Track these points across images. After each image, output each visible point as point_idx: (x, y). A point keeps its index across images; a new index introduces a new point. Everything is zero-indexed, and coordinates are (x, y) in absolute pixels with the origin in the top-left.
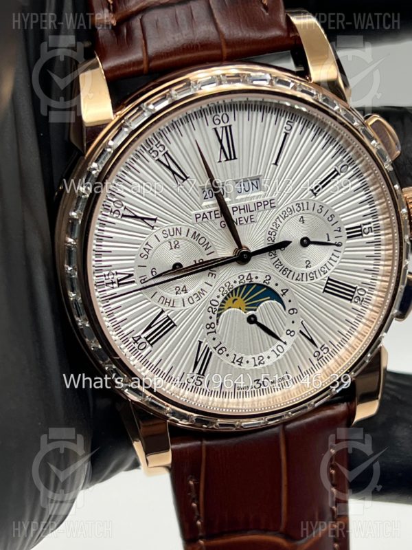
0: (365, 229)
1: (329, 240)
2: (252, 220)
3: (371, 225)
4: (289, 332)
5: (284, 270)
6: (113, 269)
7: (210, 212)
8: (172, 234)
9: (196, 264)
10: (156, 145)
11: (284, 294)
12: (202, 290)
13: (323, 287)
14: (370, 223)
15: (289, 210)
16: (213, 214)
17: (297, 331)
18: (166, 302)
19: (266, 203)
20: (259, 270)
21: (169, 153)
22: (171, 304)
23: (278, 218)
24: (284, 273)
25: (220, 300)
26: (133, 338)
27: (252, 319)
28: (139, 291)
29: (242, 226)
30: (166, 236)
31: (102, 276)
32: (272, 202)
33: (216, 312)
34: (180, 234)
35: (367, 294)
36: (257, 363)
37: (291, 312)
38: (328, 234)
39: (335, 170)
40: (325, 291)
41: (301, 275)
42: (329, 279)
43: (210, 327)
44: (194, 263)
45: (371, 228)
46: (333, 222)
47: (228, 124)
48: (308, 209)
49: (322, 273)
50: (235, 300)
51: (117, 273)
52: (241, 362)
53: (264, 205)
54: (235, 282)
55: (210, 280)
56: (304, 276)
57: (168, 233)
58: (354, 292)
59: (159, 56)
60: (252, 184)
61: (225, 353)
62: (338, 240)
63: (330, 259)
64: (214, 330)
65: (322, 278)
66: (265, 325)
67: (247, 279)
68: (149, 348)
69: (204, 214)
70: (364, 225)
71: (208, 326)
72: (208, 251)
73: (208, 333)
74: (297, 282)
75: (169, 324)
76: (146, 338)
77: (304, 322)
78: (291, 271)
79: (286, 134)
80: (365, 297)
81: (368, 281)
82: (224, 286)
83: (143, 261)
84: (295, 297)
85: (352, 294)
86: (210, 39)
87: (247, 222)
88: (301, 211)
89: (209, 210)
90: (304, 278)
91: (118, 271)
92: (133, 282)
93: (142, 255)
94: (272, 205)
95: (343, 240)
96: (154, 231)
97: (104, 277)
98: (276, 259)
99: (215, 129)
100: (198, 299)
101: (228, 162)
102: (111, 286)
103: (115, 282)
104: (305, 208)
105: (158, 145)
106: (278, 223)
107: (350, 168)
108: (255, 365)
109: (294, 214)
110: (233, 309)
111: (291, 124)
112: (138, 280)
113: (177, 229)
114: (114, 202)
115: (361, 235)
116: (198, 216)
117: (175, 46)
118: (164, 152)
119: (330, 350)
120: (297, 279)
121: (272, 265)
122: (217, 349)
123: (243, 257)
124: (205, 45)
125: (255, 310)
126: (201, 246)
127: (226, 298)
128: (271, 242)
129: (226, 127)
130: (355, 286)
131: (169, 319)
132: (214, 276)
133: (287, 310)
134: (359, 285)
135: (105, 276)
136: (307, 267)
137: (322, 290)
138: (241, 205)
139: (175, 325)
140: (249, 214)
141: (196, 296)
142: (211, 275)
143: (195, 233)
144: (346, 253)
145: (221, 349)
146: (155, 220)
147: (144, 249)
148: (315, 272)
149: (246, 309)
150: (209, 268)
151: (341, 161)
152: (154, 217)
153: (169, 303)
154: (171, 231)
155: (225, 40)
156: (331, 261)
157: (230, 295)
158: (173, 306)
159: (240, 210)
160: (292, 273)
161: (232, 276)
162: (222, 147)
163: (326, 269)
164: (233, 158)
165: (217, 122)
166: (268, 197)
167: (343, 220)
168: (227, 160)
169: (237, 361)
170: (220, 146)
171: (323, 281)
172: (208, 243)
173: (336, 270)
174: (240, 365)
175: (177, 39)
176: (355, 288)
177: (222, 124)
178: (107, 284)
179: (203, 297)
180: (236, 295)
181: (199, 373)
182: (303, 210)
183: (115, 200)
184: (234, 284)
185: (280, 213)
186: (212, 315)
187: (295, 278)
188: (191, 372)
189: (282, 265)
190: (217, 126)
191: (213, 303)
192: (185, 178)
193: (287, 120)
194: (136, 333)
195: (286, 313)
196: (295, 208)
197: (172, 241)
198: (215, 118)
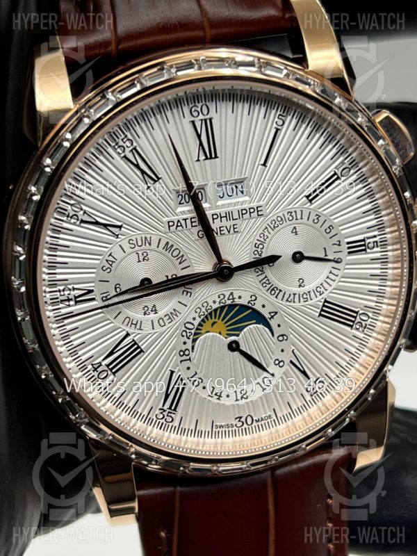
0: (369, 243)
1: (326, 255)
2: (236, 230)
3: (377, 239)
4: (277, 362)
5: (273, 289)
6: (70, 284)
7: (185, 220)
8: (140, 244)
9: (168, 280)
10: (122, 140)
11: (272, 317)
12: (174, 310)
13: (319, 311)
14: (375, 236)
15: (279, 219)
16: (188, 221)
17: (287, 361)
18: (132, 324)
19: (252, 210)
20: (243, 289)
21: (138, 149)
22: (138, 326)
23: (266, 228)
24: (273, 292)
25: (196, 323)
26: (92, 365)
27: (234, 345)
28: (100, 311)
29: (224, 237)
30: (133, 246)
31: (56, 291)
32: (259, 209)
33: (191, 337)
34: (150, 244)
35: (370, 320)
36: (239, 398)
37: (281, 338)
38: (325, 249)
39: (335, 174)
40: (320, 315)
41: (292, 296)
42: (326, 301)
43: (184, 354)
44: (166, 279)
45: (376, 242)
46: (331, 234)
47: (208, 117)
48: (302, 218)
49: (318, 294)
50: (214, 323)
51: (74, 289)
52: (220, 396)
53: (250, 213)
54: (214, 302)
55: (184, 299)
56: (297, 296)
57: (135, 242)
58: (355, 317)
59: (130, 36)
60: (236, 187)
61: (201, 385)
62: (337, 256)
63: (328, 277)
64: (188, 358)
65: (318, 299)
66: (249, 353)
67: (228, 299)
69: (179, 221)
70: (368, 238)
71: (182, 353)
72: (183, 266)
73: (181, 361)
74: (288, 303)
75: (135, 350)
76: (108, 366)
77: (296, 351)
78: (280, 291)
79: (277, 130)
80: (368, 323)
81: (373, 304)
82: (201, 306)
83: (105, 276)
84: (285, 321)
85: (353, 319)
87: (229, 232)
88: (294, 220)
89: (185, 216)
90: (297, 300)
91: (76, 286)
92: (93, 299)
93: (104, 269)
94: (260, 213)
95: (344, 255)
96: (118, 240)
97: (58, 293)
98: (263, 276)
99: (193, 122)
100: (170, 320)
101: (207, 161)
102: (67, 303)
103: (71, 300)
104: (299, 217)
105: (124, 140)
106: (266, 234)
107: (352, 172)
108: (237, 400)
109: (285, 224)
110: (211, 334)
112: (98, 298)
113: (146, 238)
114: (72, 205)
115: (365, 250)
116: (171, 224)
117: (149, 25)
118: (131, 148)
120: (287, 300)
121: (258, 283)
122: (192, 380)
123: (223, 273)
124: (184, 25)
125: (238, 335)
126: (174, 259)
127: (203, 321)
128: (257, 256)
129: (206, 120)
130: (357, 310)
131: (135, 343)
132: (189, 294)
133: (276, 336)
134: (362, 309)
135: (60, 291)
136: (300, 286)
137: (318, 314)
138: (223, 211)
139: (142, 351)
140: (233, 222)
141: (167, 317)
142: (185, 293)
143: (168, 243)
144: (346, 271)
145: (196, 380)
146: (120, 227)
147: (107, 261)
148: (309, 292)
149: (227, 334)
150: (184, 285)
151: (342, 163)
152: (119, 224)
153: (136, 325)
154: (139, 240)
155: (209, 19)
156: (328, 280)
157: (209, 317)
158: (140, 329)
159: (221, 218)
160: (282, 294)
161: (210, 295)
162: (201, 144)
163: (322, 290)
164: (213, 156)
165: (195, 114)
166: (255, 204)
167: (343, 232)
168: (207, 158)
169: (216, 395)
170: (198, 142)
171: (318, 303)
172: (183, 256)
173: (334, 291)
174: (219, 399)
175: (152, 17)
176: (357, 313)
177: (201, 117)
178: (62, 301)
179: (177, 319)
180: (215, 318)
181: (170, 408)
182: (297, 219)
183: (72, 202)
184: (212, 304)
185: (269, 222)
186: (187, 340)
187: (285, 299)
188: (160, 406)
189: (270, 283)
190: (195, 119)
191: (188, 326)
192: (157, 179)
193: (279, 113)
194: (96, 359)
195: (275, 339)
196: (287, 216)
197: (140, 253)
198: (193, 109)
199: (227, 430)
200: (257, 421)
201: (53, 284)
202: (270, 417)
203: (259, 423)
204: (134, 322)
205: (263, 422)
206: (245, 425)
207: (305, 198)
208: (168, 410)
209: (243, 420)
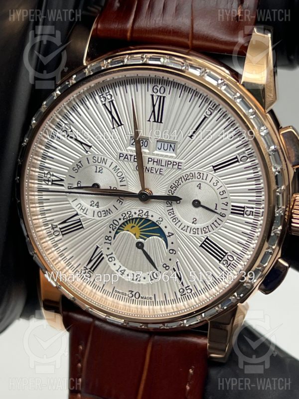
0: (247, 211)
1: (216, 209)
2: (161, 173)
3: (253, 210)
4: (165, 266)
5: (174, 219)
6: (52, 172)
7: (131, 156)
8: (99, 161)
9: (110, 189)
10: (106, 93)
11: (169, 236)
12: (109, 209)
13: (201, 243)
14: (253, 208)
15: (191, 175)
16: (133, 157)
17: (171, 268)
18: (82, 209)
19: (175, 164)
20: (156, 212)
21: (114, 102)
22: (85, 212)
23: (181, 178)
24: (174, 220)
25: (121, 222)
26: (52, 225)
27: (140, 245)
28: (64, 194)
29: (152, 174)
30: (95, 161)
31: (43, 173)
32: (180, 164)
33: (115, 230)
34: (105, 164)
35: (234, 261)
36: (135, 279)
37: (171, 251)
38: (216, 204)
39: (236, 158)
40: (201, 246)
41: (186, 227)
42: (207, 238)
43: (108, 239)
44: (109, 188)
45: (253, 212)
46: (223, 197)
47: (164, 95)
48: (206, 179)
49: (203, 232)
50: (134, 226)
51: (53, 175)
52: (123, 273)
53: (173, 165)
54: (135, 213)
55: (118, 205)
56: (189, 229)
57: (96, 159)
58: (224, 256)
60: (171, 146)
61: (113, 262)
62: (224, 212)
63: (213, 224)
64: (110, 242)
65: (203, 235)
66: (149, 254)
67: (145, 215)
68: (60, 237)
69: (126, 155)
70: (248, 207)
71: (107, 238)
72: (122, 183)
73: (105, 243)
74: (182, 231)
75: (78, 226)
76: (61, 229)
77: (179, 263)
78: (179, 221)
79: (205, 117)
80: (232, 262)
81: (239, 252)
82: (126, 213)
83: (73, 174)
84: (177, 242)
85: (222, 257)
86: (181, 29)
87: (156, 172)
88: (201, 179)
89: (131, 153)
91: (55, 174)
92: (62, 185)
93: (74, 169)
94: (179, 167)
95: (228, 213)
96: (87, 154)
97: (44, 175)
98: (171, 208)
99: (152, 96)
100: (105, 215)
101: (155, 123)
102: (47, 182)
103: (50, 181)
104: (204, 178)
105: (107, 94)
106: (180, 181)
107: (249, 160)
108: (133, 280)
109: (194, 179)
110: (129, 232)
111: (212, 111)
112: (66, 185)
113: (104, 159)
114: (65, 124)
115: (243, 214)
116: (121, 155)
118: (110, 100)
119: (193, 292)
120: (182, 229)
121: (166, 211)
122: (109, 257)
123: (145, 197)
124: (176, 32)
125: (145, 239)
126: (118, 178)
127: (126, 222)
128: (171, 194)
129: (161, 97)
130: (226, 252)
131: (80, 221)
132: (121, 203)
133: (169, 248)
134: (230, 253)
135: (45, 174)
136: (193, 223)
137: (199, 245)
138: (156, 158)
139: (82, 227)
140: (160, 167)
141: (104, 212)
142: (119, 201)
143: (116, 166)
144: (226, 224)
145: (111, 258)
146: (90, 147)
147: (77, 165)
148: (198, 229)
149: (140, 237)
150: (119, 196)
151: (244, 152)
152: (90, 144)
153: (84, 210)
154: (100, 159)
156: (212, 225)
157: (131, 221)
158: (85, 214)
159: (154, 162)
160: (180, 223)
161: (134, 208)
162: (154, 111)
163: (207, 230)
164: (159, 121)
165: (155, 91)
166: (178, 160)
167: (231, 197)
168: (155, 121)
169: (121, 271)
170: (152, 109)
171: (202, 238)
172: (123, 178)
173: (215, 234)
174: (122, 275)
176: (226, 253)
177: (159, 94)
178: (44, 180)
179: (109, 215)
180: (135, 224)
181: (90, 269)
182: (202, 179)
183: (66, 122)
184: (134, 215)
185: (184, 175)
186: (112, 231)
187: (181, 228)
188: (85, 265)
189: (173, 214)
190: (154, 94)
191: (115, 222)
192: (120, 124)
193: (209, 106)
194: (55, 222)
195: (167, 251)
196: (197, 175)
197: (98, 167)
198: (155, 88)
199: (122, 296)
200: (142, 298)
201: (42, 168)
202: (151, 298)
203: (143, 300)
204: (83, 208)
205: (145, 300)
206: (134, 298)
207: (212, 167)
208: (89, 270)
209: (134, 293)
